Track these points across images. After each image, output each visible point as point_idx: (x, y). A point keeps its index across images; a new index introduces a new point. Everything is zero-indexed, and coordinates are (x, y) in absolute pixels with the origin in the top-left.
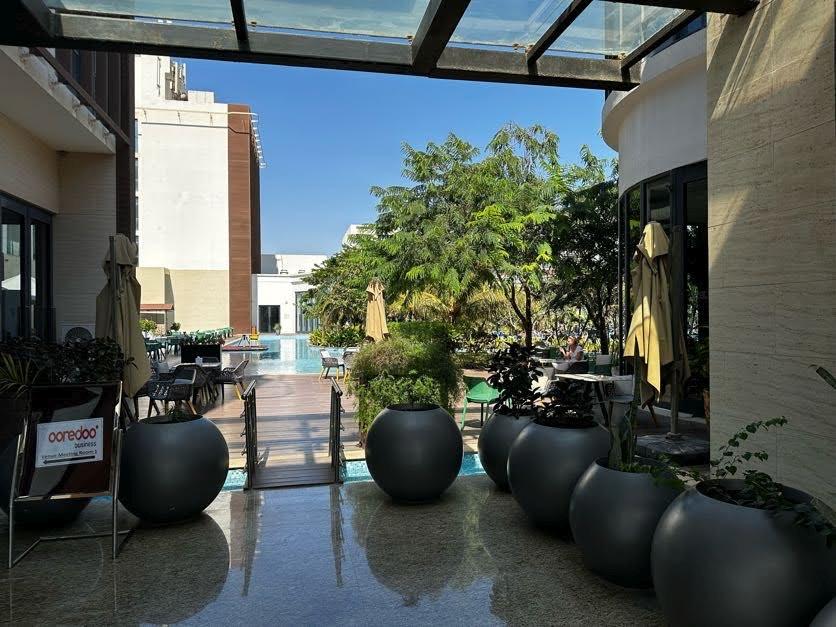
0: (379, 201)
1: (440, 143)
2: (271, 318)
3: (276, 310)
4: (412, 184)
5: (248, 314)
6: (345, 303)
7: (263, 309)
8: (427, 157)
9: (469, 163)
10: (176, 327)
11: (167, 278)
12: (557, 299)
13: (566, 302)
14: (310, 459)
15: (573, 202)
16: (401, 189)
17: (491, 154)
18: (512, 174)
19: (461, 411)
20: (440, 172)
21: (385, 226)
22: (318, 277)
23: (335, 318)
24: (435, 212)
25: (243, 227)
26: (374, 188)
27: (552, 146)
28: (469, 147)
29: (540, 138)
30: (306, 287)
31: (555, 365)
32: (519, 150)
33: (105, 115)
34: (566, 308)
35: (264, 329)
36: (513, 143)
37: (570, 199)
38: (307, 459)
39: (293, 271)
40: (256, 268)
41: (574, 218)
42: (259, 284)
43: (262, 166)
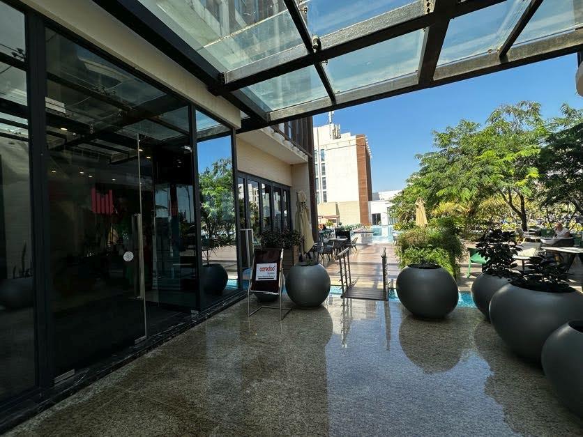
0: (420, 161)
1: (455, 126)
2: (377, 219)
3: (379, 215)
4: (438, 150)
5: (367, 217)
6: (408, 211)
7: (374, 215)
8: (447, 134)
9: (474, 132)
10: (340, 224)
11: (337, 205)
12: (547, 201)
13: (556, 201)
14: (375, 286)
15: (555, 139)
16: (433, 153)
17: (489, 124)
18: (505, 133)
19: (467, 266)
20: (456, 141)
21: (424, 172)
22: (397, 200)
23: (403, 217)
24: (453, 162)
25: (364, 183)
26: (417, 155)
27: (535, 110)
28: (474, 124)
29: (525, 108)
30: (391, 205)
31: (543, 241)
32: (509, 119)
33: (302, 149)
34: (556, 204)
35: (375, 223)
36: (504, 115)
37: (552, 138)
38: (374, 285)
39: (387, 198)
40: (370, 199)
41: (557, 149)
42: (372, 206)
43: (371, 157)
